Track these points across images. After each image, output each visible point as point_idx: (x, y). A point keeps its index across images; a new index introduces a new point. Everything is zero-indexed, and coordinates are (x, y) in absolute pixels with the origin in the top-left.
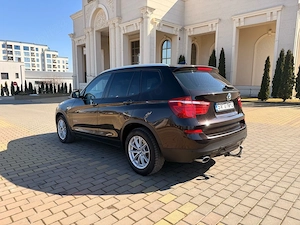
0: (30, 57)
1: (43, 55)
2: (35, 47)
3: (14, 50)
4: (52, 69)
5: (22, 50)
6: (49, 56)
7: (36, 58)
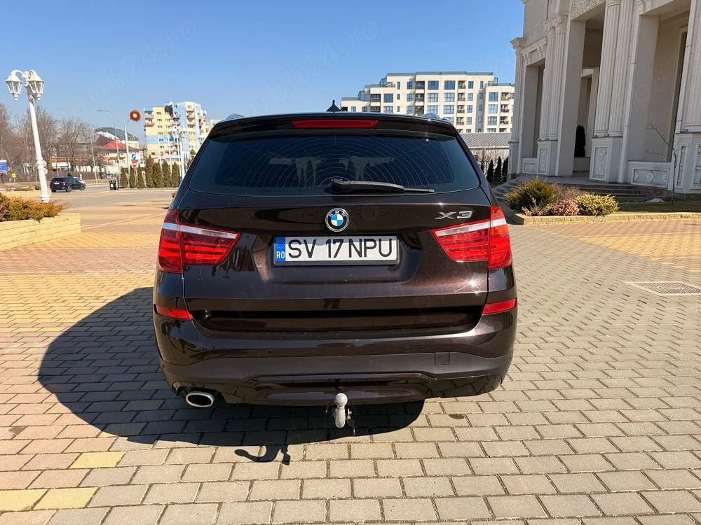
0: (456, 103)
1: (482, 96)
2: (468, 79)
3: (427, 91)
4: (498, 126)
5: (441, 90)
6: (494, 96)
7: (467, 103)
